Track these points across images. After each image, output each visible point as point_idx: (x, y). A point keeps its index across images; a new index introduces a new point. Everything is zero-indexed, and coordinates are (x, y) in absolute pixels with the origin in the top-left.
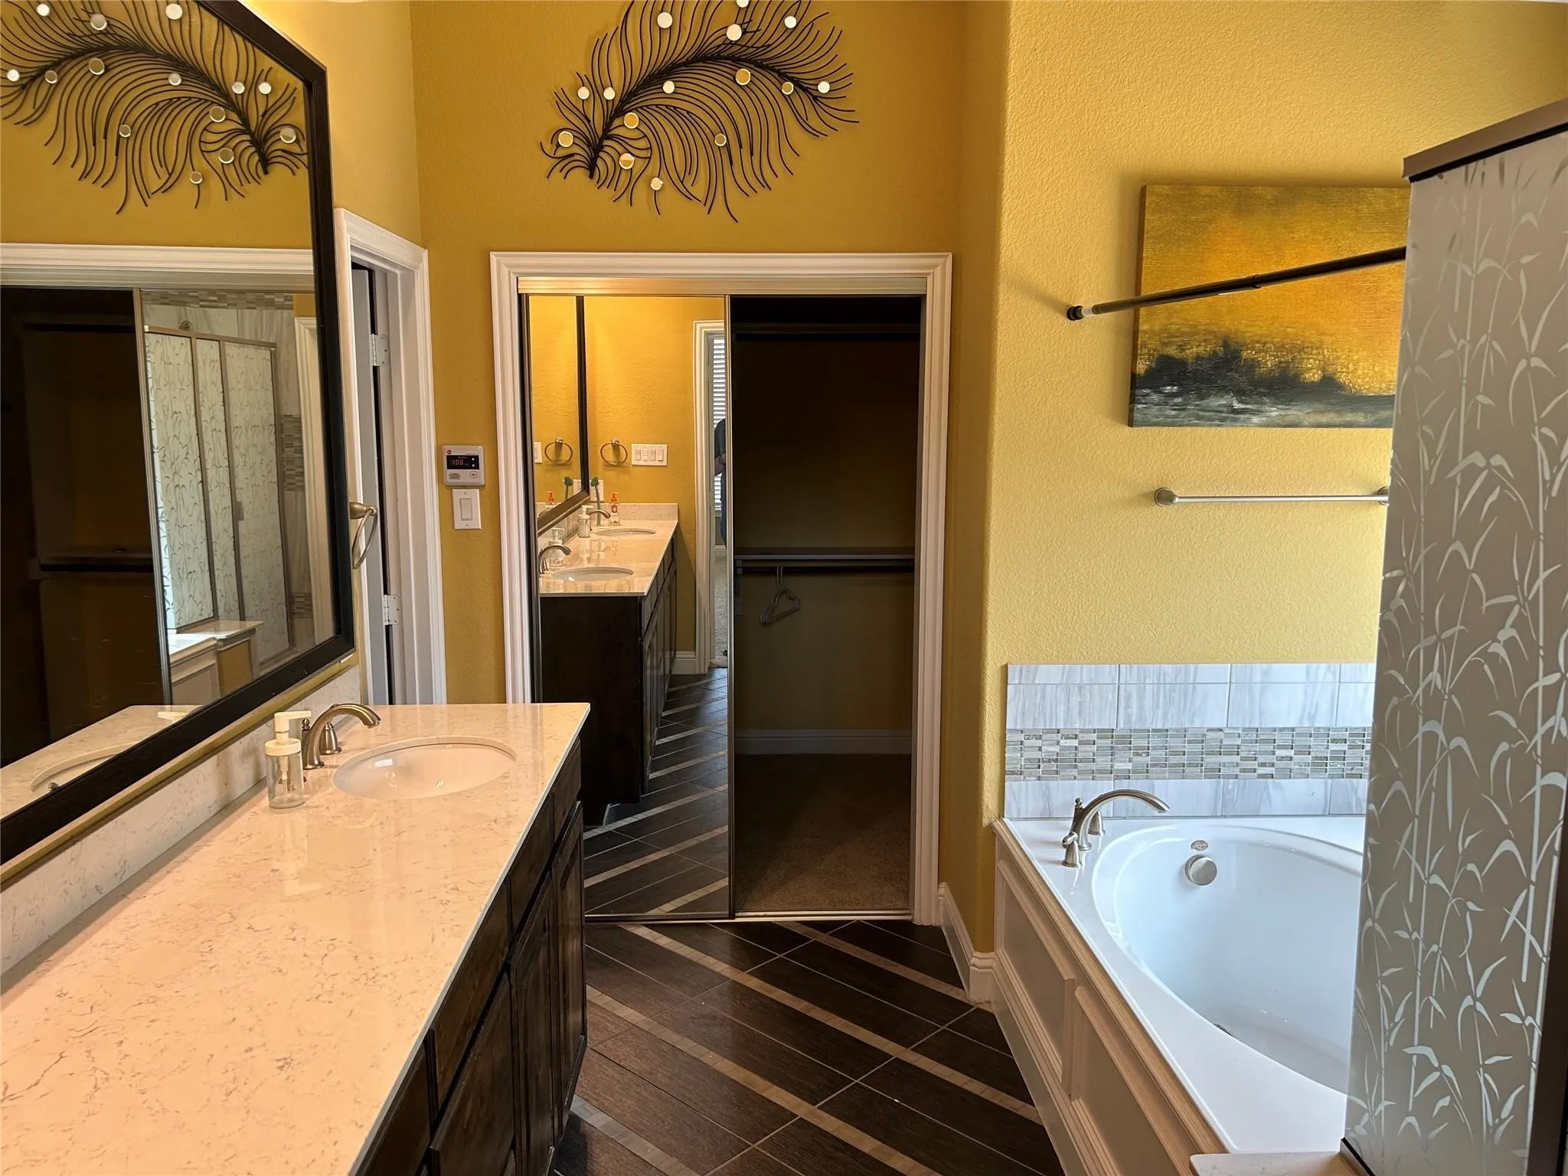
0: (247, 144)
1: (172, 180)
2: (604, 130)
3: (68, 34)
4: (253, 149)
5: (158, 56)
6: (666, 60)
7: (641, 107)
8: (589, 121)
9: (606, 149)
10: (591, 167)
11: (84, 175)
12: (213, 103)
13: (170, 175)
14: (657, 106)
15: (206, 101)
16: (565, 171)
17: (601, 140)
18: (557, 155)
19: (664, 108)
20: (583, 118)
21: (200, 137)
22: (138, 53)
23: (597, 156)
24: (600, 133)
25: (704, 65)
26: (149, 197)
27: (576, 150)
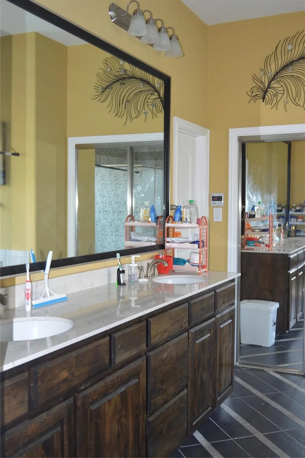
0: (160, 101)
1: (139, 114)
2: (268, 86)
3: (115, 76)
4: (161, 103)
5: (137, 79)
6: (290, 60)
7: (281, 77)
8: (263, 83)
9: (269, 92)
10: (264, 98)
11: (116, 115)
12: (151, 90)
13: (138, 113)
14: (286, 76)
15: (149, 90)
16: (255, 100)
17: (267, 89)
18: (252, 95)
19: (289, 76)
20: (261, 83)
21: (147, 101)
22: (132, 79)
23: (265, 94)
24: (267, 87)
25: (303, 60)
26: (132, 120)
27: (258, 93)
